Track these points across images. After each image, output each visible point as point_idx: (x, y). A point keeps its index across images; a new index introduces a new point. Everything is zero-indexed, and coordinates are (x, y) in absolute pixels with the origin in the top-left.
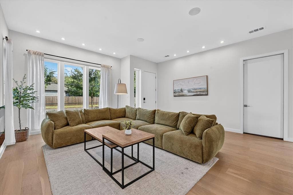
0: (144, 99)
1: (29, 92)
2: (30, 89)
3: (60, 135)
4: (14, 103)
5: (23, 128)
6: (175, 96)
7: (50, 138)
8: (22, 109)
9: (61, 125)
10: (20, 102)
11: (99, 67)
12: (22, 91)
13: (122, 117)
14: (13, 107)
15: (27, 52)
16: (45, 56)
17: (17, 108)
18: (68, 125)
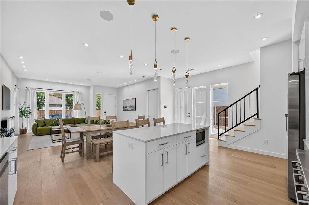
0: (105, 112)
1: (27, 109)
2: (28, 108)
3: (40, 130)
4: (19, 115)
5: (24, 128)
6: (124, 110)
7: (35, 131)
8: (24, 118)
9: (41, 125)
10: (23, 115)
11: (73, 93)
12: (24, 109)
13: (83, 123)
14: (18, 118)
15: (27, 88)
16: (37, 89)
17: (21, 118)
18: (45, 125)
